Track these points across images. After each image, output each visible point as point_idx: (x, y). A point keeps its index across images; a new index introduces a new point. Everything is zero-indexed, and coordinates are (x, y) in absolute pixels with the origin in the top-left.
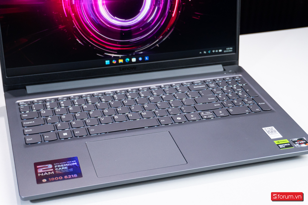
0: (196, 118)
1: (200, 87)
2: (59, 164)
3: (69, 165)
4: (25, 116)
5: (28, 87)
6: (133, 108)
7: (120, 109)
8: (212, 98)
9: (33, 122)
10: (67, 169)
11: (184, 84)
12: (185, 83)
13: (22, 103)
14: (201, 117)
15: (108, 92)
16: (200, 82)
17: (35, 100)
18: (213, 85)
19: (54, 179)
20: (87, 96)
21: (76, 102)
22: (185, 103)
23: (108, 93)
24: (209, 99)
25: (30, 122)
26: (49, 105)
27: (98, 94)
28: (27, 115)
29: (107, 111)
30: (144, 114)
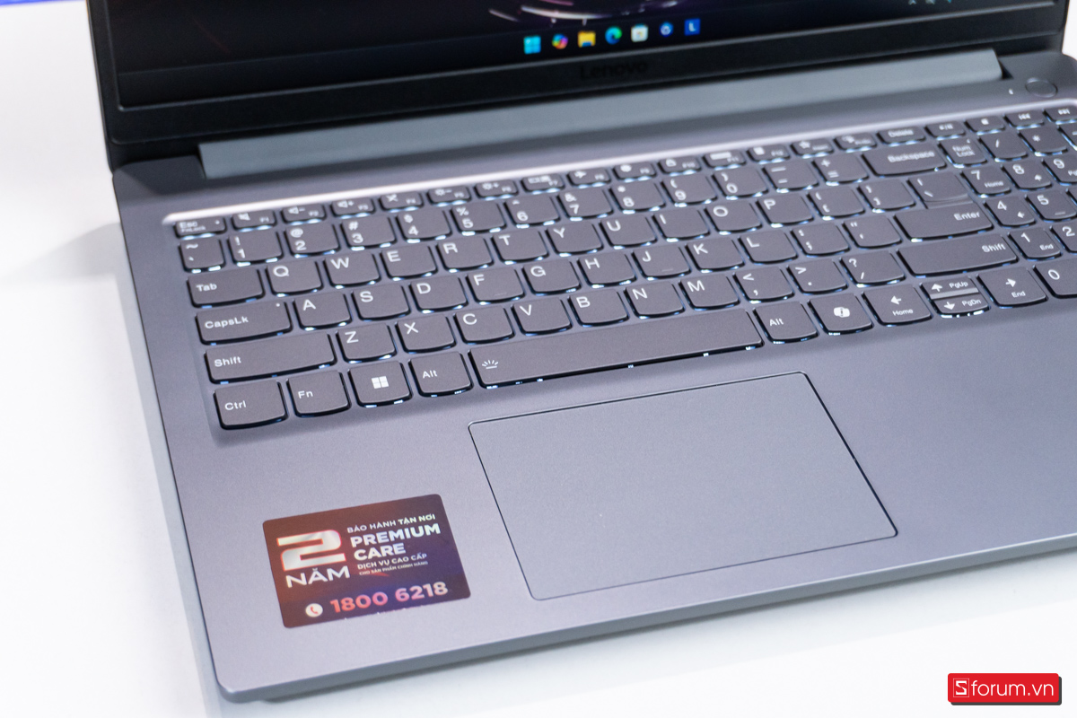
0: (911, 311)
1: (915, 156)
2: (368, 527)
3: (408, 536)
4: (207, 288)
5: (207, 150)
6: (649, 259)
7: (596, 262)
8: (968, 216)
9: (245, 320)
10: (401, 556)
11: (847, 142)
12: (851, 140)
13: (190, 225)
14: (933, 302)
15: (539, 176)
16: (910, 132)
17: (243, 213)
18: (965, 151)
19: (354, 602)
20: (452, 194)
21: (410, 225)
22: (862, 236)
23: (538, 180)
24: (957, 216)
25: (231, 322)
26: (302, 238)
27: (496, 185)
28: (213, 287)
29: (544, 273)
30: (698, 289)
